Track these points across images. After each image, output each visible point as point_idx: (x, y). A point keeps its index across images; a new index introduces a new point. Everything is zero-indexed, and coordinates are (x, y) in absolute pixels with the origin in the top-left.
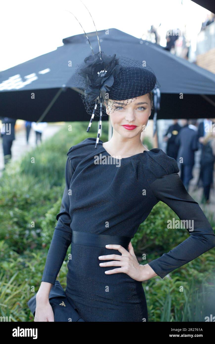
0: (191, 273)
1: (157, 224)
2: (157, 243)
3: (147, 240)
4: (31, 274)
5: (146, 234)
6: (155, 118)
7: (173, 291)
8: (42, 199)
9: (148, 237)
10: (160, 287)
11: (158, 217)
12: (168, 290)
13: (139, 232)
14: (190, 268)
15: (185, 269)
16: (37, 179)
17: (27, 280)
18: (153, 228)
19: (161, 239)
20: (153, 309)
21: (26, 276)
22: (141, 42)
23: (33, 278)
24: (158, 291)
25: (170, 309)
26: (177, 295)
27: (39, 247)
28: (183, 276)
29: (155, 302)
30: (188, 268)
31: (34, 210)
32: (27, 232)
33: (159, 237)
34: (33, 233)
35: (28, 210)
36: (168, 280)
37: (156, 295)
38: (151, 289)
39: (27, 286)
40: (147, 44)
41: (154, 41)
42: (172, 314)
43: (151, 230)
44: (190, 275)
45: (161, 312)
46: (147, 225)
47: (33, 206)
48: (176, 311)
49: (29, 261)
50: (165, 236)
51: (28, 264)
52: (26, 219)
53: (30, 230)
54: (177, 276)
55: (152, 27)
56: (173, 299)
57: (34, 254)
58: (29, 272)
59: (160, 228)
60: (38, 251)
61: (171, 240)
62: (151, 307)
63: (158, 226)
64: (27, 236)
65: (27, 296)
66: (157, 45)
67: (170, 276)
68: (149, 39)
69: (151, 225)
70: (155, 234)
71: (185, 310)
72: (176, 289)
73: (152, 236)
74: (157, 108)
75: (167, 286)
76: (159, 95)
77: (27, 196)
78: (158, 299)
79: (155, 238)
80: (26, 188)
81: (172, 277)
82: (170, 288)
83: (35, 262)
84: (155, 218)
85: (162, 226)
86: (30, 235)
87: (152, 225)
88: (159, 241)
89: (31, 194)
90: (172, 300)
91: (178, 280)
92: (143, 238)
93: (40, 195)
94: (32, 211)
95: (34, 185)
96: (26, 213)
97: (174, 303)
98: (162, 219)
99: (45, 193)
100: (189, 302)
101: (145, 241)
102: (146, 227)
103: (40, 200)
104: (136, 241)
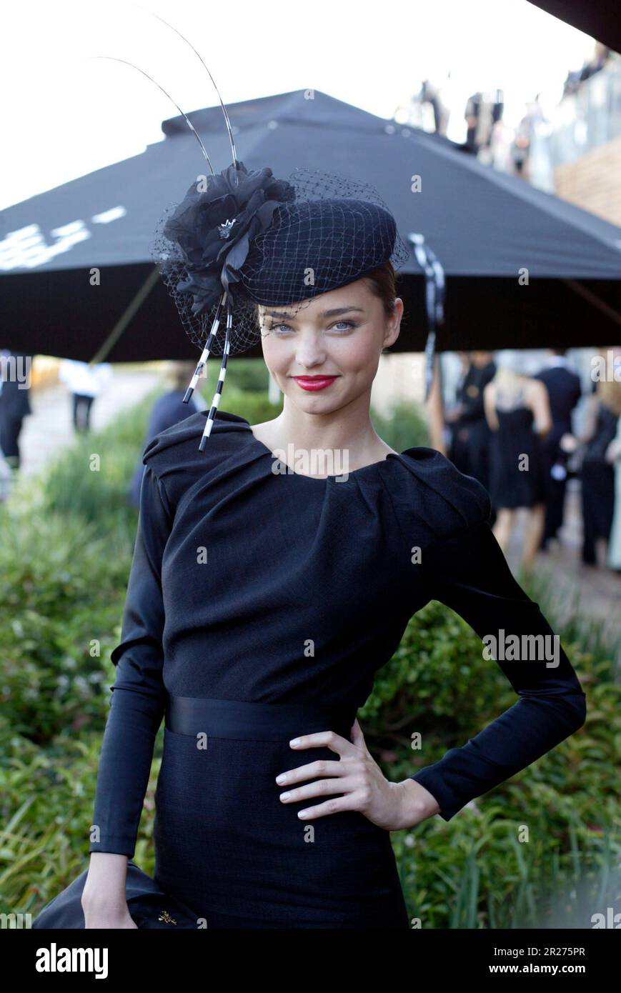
0: (536, 795)
1: (437, 653)
2: (438, 709)
3: (411, 701)
4: (71, 803)
5: (407, 684)
6: (430, 347)
7: (486, 848)
8: (107, 583)
9: (411, 691)
10: (446, 837)
11: (440, 633)
12: (470, 848)
13: (384, 678)
14: (536, 781)
15: (520, 784)
16: (93, 528)
17: (60, 820)
18: (427, 667)
19: (450, 699)
20: (426, 901)
21: (59, 808)
22: (390, 129)
23: (77, 813)
24: (439, 849)
25: (474, 900)
26: (497, 861)
27: (97, 723)
28: (514, 803)
29: (429, 882)
30: (528, 782)
31: (82, 616)
32: (63, 681)
33: (445, 694)
34: (81, 683)
35: (66, 617)
36: (471, 818)
37: (434, 859)
38: (421, 842)
39: (60, 838)
40: (406, 134)
41: (429, 126)
42: (482, 915)
43: (421, 674)
44: (534, 803)
45: (450, 910)
46: (408, 656)
47: (79, 606)
48: (492, 907)
49: (67, 767)
50: (463, 688)
51: (63, 773)
52: (61, 642)
53: (70, 674)
54: (498, 804)
55: (425, 85)
56: (486, 871)
57: (81, 746)
58: (66, 797)
59: (447, 665)
60: (94, 735)
61: (480, 701)
62: (423, 895)
63: (440, 660)
64: (62, 692)
65: (59, 867)
66: (438, 136)
67: (478, 806)
68: (414, 122)
69: (419, 659)
70: (433, 682)
71: (520, 903)
72: (494, 843)
73: (422, 688)
74: (435, 319)
75: (467, 833)
76: (440, 281)
77: (64, 577)
78: (440, 873)
79: (434, 695)
80: (60, 554)
81: (482, 807)
82: (476, 840)
83: (85, 769)
84: (432, 638)
85: (452, 660)
86: (70, 690)
87: (424, 656)
88: (445, 703)
89: (75, 569)
90: (482, 876)
91: (499, 817)
92: (398, 695)
93: (103, 573)
94: (77, 620)
95: (85, 544)
96: (60, 627)
97: (488, 884)
98: (451, 639)
99: (115, 567)
100: (531, 879)
101: (402, 703)
102: (405, 663)
103: (100, 587)
104: (377, 703)
